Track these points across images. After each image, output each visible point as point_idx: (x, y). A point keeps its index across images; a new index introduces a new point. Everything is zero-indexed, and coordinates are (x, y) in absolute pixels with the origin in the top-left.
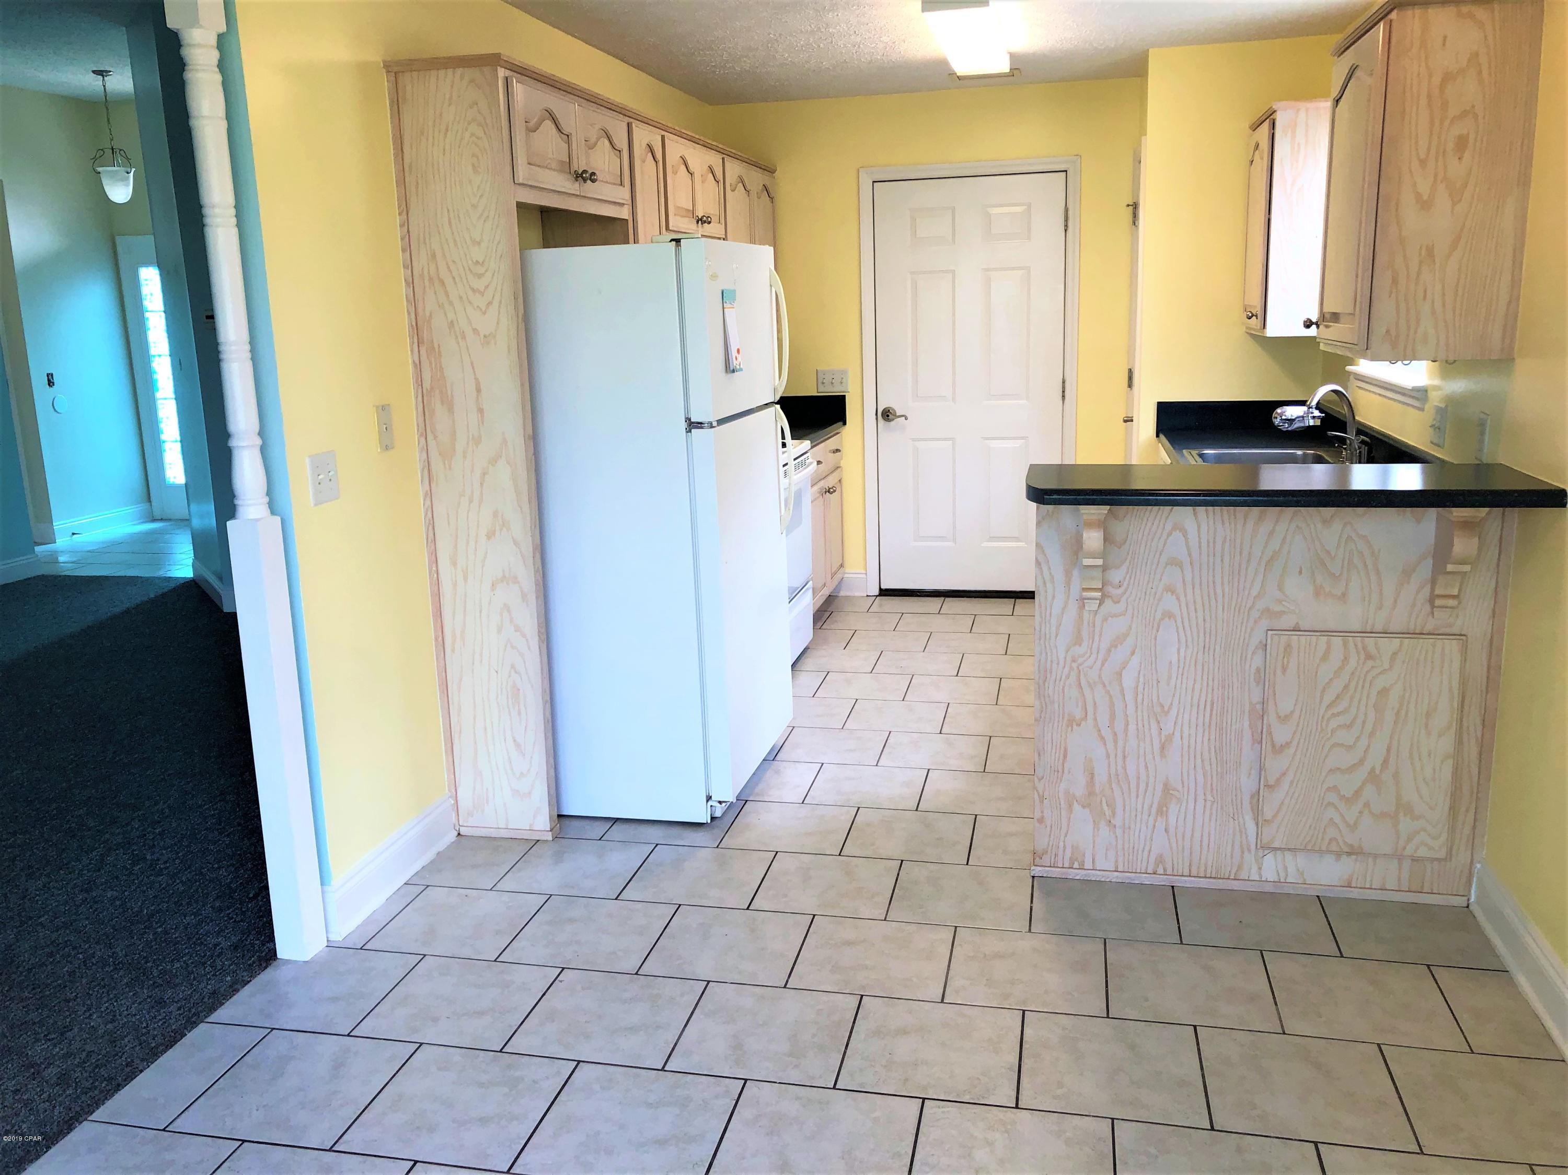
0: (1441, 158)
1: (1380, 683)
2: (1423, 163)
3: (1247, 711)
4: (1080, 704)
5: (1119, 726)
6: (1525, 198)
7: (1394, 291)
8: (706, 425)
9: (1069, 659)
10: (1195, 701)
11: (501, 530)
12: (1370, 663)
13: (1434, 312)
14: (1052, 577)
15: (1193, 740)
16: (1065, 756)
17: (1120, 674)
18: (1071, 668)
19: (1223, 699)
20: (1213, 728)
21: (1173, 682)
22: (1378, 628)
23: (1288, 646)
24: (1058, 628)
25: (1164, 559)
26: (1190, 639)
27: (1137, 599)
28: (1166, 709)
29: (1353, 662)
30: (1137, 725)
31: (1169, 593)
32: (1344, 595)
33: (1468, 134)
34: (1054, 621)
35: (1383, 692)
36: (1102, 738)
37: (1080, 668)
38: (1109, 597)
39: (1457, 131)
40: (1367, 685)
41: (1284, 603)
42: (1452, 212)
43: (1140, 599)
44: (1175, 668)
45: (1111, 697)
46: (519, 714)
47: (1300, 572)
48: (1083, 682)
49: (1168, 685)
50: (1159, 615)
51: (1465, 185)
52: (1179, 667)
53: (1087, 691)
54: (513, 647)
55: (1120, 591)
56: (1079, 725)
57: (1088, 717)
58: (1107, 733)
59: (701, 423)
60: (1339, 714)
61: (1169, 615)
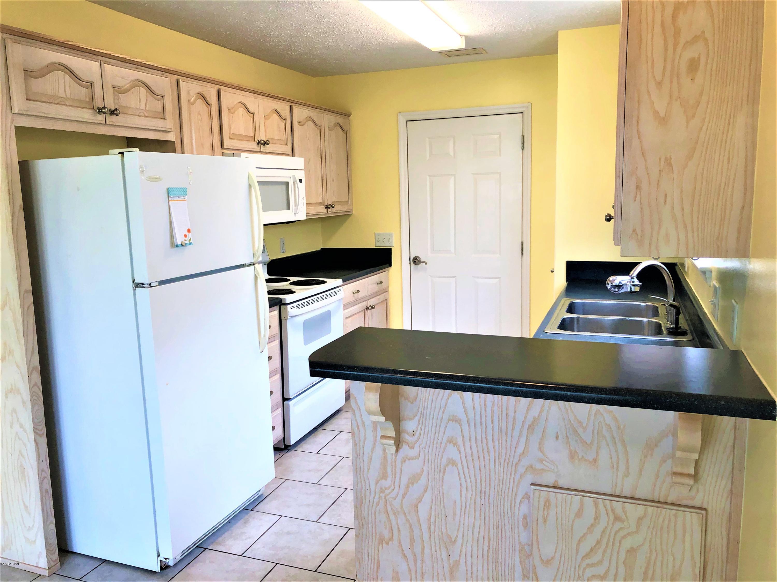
0: (675, 81)
1: (628, 544)
2: (659, 84)
3: (517, 549)
4: (388, 526)
5: (418, 550)
6: (754, 115)
7: (638, 196)
8: (146, 285)
9: (378, 490)
10: (476, 538)
11: (9, 355)
12: (618, 525)
13: (674, 216)
14: (363, 422)
15: (475, 569)
16: (378, 568)
17: (416, 507)
18: (380, 497)
19: (498, 537)
20: (490, 560)
21: (457, 518)
22: (626, 493)
23: (547, 502)
24: (369, 463)
25: (446, 417)
26: (469, 485)
27: (427, 447)
28: (453, 540)
29: (603, 523)
30: (431, 549)
31: (452, 445)
32: (595, 460)
33: (699, 58)
34: (366, 459)
35: (632, 551)
36: (405, 557)
37: (387, 498)
38: (406, 442)
39: (689, 54)
40: (617, 544)
41: (544, 462)
42: (687, 126)
43: (429, 447)
44: (458, 507)
45: (410, 525)
46: (26, 485)
47: (557, 438)
48: (389, 509)
49: (454, 520)
50: (444, 461)
51: (698, 103)
52: (461, 506)
53: (392, 517)
54: (20, 439)
55: (415, 438)
56: (387, 544)
57: (394, 538)
58: (408, 553)
59: (143, 284)
60: (592, 565)
61: (452, 462)
